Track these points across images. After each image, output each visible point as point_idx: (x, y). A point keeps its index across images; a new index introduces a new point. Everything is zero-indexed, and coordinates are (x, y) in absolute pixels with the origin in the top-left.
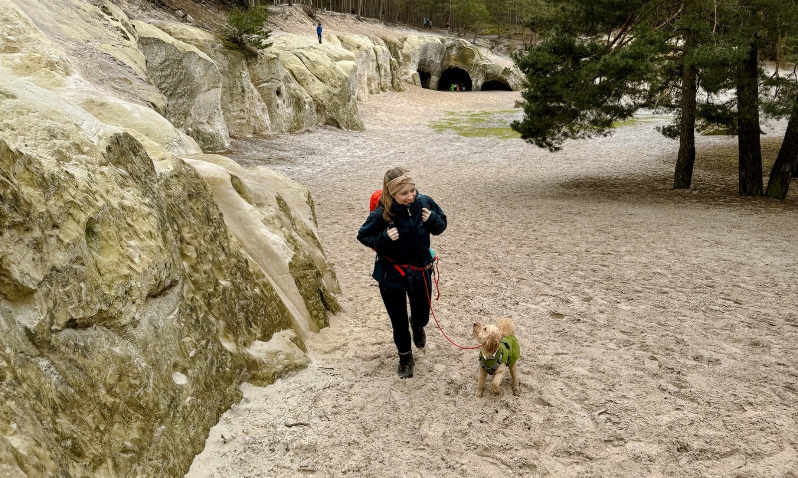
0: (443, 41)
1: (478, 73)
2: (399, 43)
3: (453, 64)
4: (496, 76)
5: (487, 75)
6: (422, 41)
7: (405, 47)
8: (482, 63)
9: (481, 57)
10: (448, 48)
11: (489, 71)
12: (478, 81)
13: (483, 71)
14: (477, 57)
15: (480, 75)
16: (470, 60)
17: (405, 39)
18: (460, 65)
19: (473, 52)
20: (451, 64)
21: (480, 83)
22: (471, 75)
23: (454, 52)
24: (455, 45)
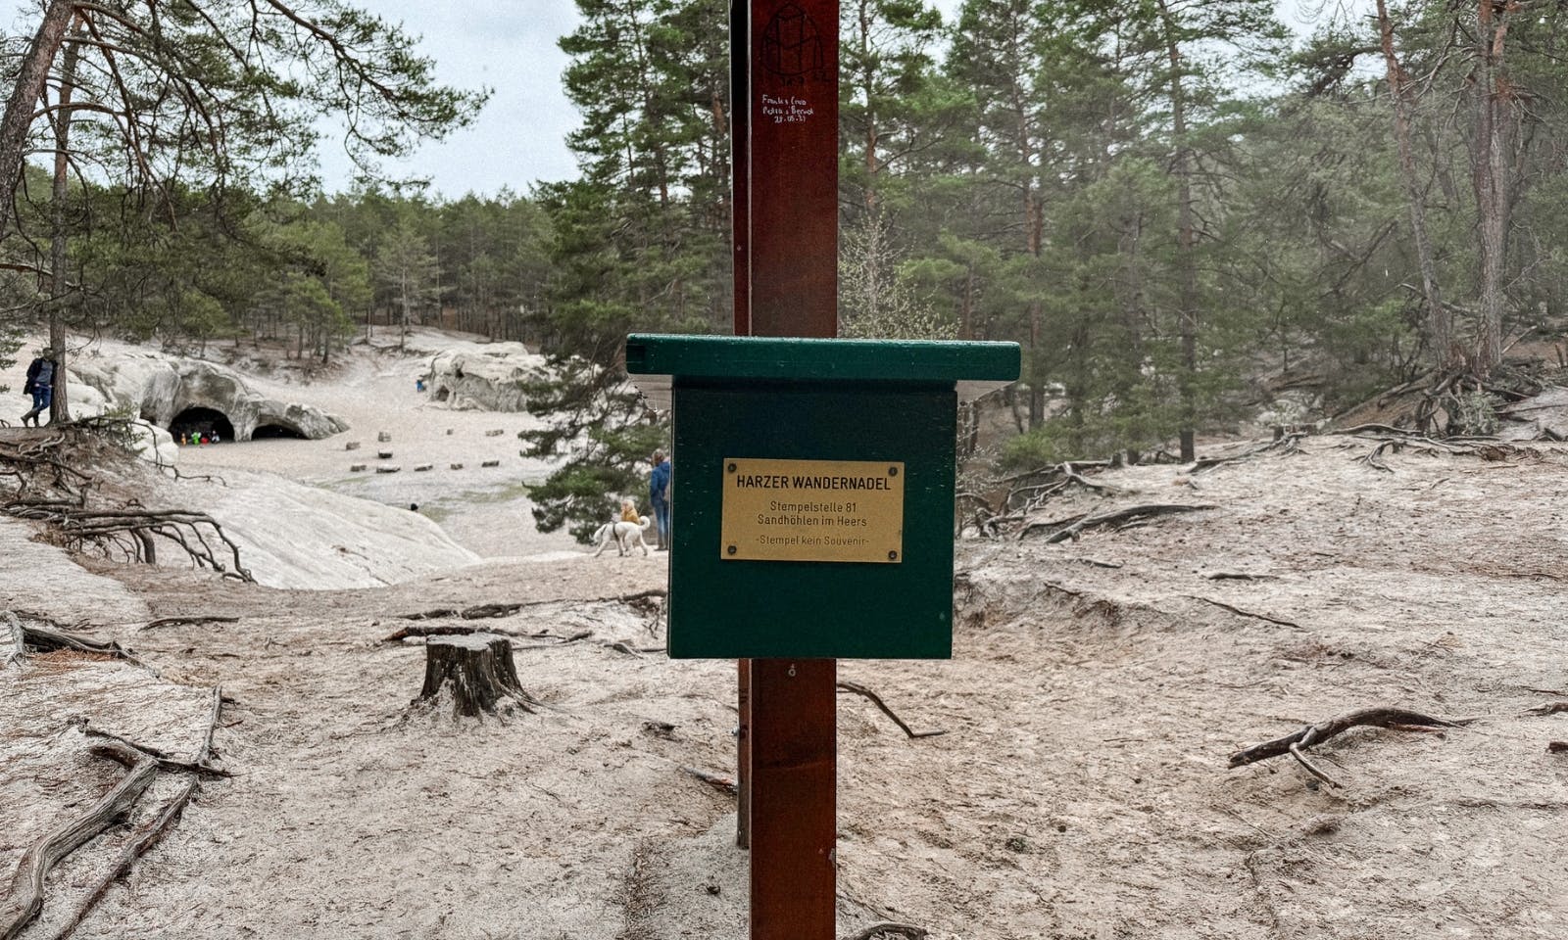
0: (175, 367)
1: (245, 416)
2: (105, 376)
3: (196, 401)
4: (277, 418)
5: (261, 418)
6: (146, 370)
7: (119, 382)
8: (250, 399)
9: (246, 388)
10: (183, 377)
11: (265, 411)
12: (244, 426)
13: (255, 412)
14: (239, 391)
15: (249, 418)
16: (229, 396)
17: (115, 369)
18: (210, 404)
19: (233, 384)
20: (191, 401)
21: (249, 429)
22: (231, 419)
23: (196, 383)
24: (196, 373)
